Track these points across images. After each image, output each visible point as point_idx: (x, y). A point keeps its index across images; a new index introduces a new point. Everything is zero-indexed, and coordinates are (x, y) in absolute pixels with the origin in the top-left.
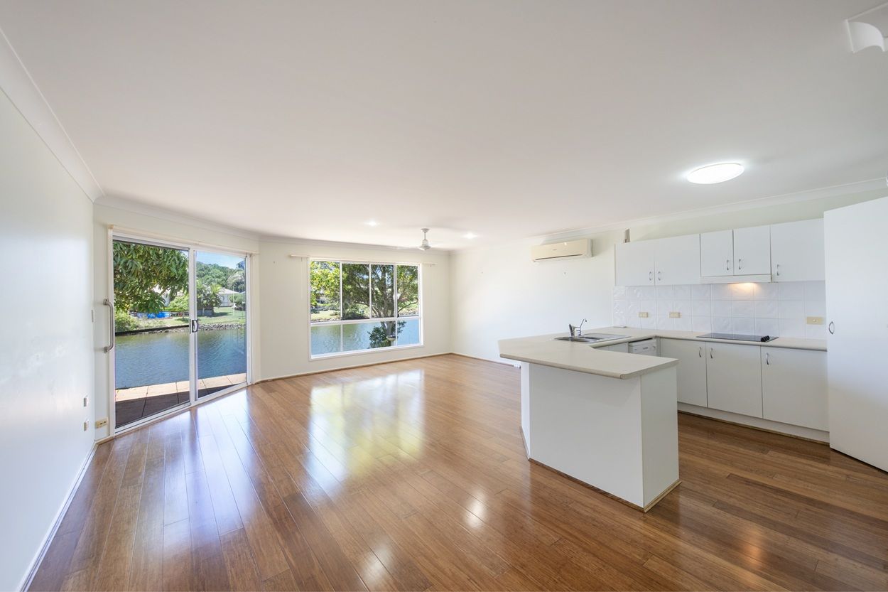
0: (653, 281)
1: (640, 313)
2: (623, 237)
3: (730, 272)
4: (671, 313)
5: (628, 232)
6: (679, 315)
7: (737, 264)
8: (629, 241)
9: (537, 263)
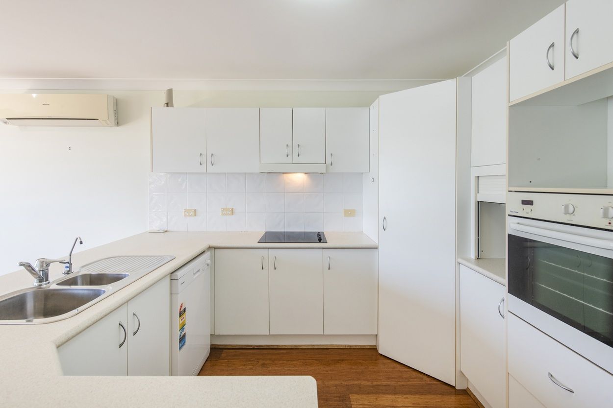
0: (204, 166)
1: (186, 211)
2: (164, 100)
3: (289, 160)
4: (223, 210)
5: (170, 92)
6: (232, 211)
7: (296, 151)
8: (172, 106)
9: (13, 127)
